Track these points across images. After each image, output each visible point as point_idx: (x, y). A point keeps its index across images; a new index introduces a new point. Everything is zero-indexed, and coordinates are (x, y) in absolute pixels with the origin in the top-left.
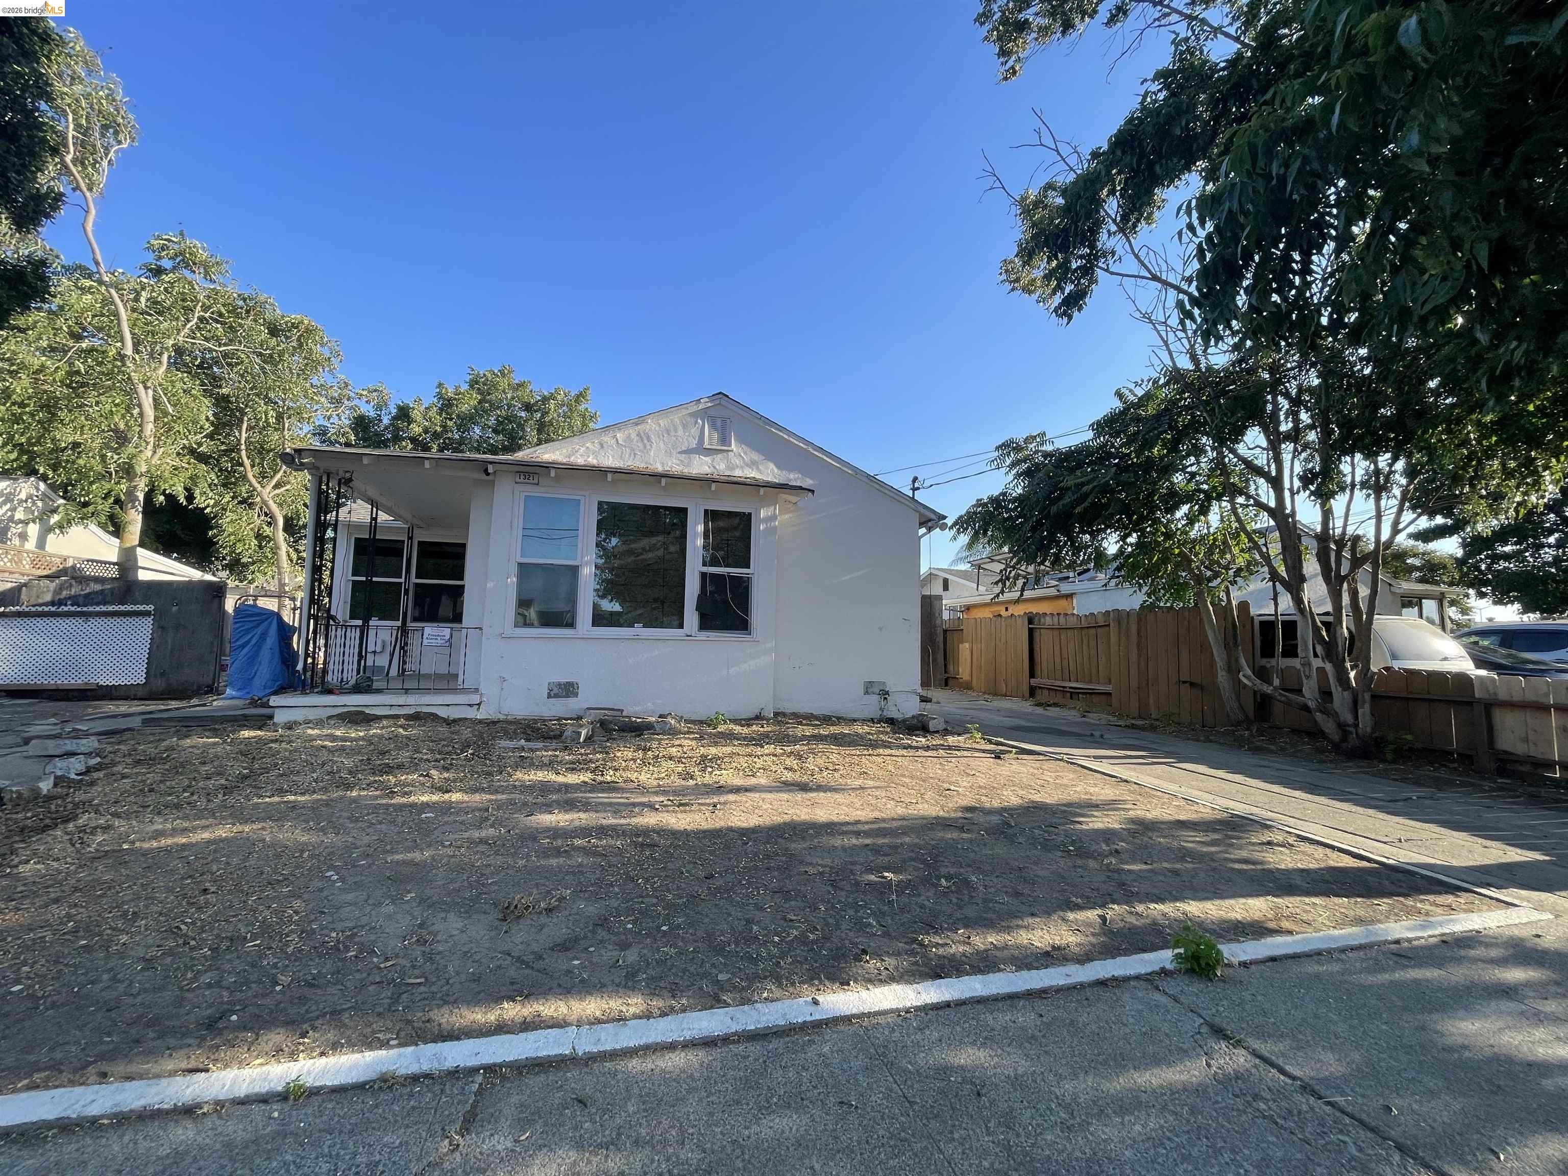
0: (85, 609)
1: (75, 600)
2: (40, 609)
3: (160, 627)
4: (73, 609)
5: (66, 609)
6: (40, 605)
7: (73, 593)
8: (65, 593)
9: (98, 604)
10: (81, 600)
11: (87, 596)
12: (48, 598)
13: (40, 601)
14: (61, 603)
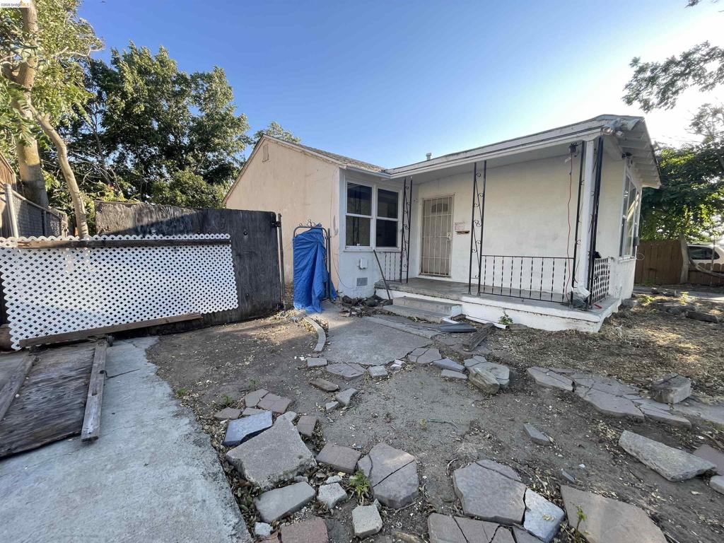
0: (171, 238)
1: (158, 227)
2: (124, 238)
3: (238, 255)
4: (158, 238)
5: (152, 238)
6: (124, 233)
7: (154, 220)
8: (146, 221)
9: (182, 232)
10: (164, 227)
11: (169, 223)
12: (129, 224)
13: (121, 228)
14: (144, 230)
